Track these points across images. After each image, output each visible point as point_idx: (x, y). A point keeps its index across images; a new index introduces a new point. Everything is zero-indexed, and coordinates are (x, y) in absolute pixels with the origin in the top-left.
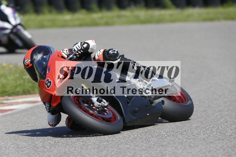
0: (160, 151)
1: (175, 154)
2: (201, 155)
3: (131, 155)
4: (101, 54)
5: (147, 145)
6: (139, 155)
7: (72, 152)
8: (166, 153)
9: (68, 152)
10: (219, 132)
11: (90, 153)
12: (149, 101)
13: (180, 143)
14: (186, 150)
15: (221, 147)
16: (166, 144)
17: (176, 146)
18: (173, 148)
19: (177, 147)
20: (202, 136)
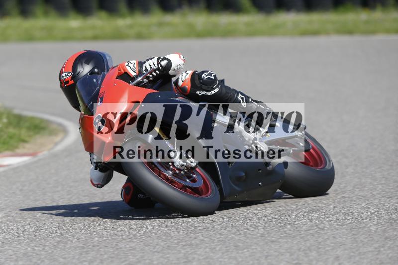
0: (185, 254)
1: (207, 260)
2: (251, 262)
3: (134, 259)
4: (188, 78)
5: (165, 244)
6: (147, 261)
7: (38, 253)
8: (194, 258)
9: (30, 254)
10: (289, 224)
11: (66, 256)
13: (221, 241)
14: (229, 253)
15: (287, 250)
16: (198, 242)
17: (213, 246)
18: (207, 250)
19: (215, 248)
20: (261, 230)
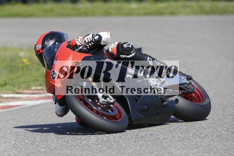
4: (115, 47)
12: (161, 100)
